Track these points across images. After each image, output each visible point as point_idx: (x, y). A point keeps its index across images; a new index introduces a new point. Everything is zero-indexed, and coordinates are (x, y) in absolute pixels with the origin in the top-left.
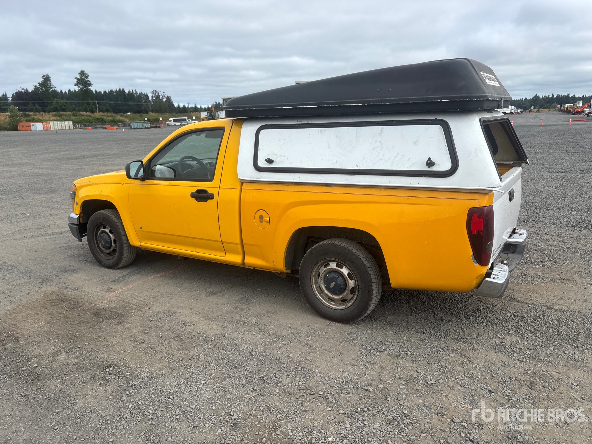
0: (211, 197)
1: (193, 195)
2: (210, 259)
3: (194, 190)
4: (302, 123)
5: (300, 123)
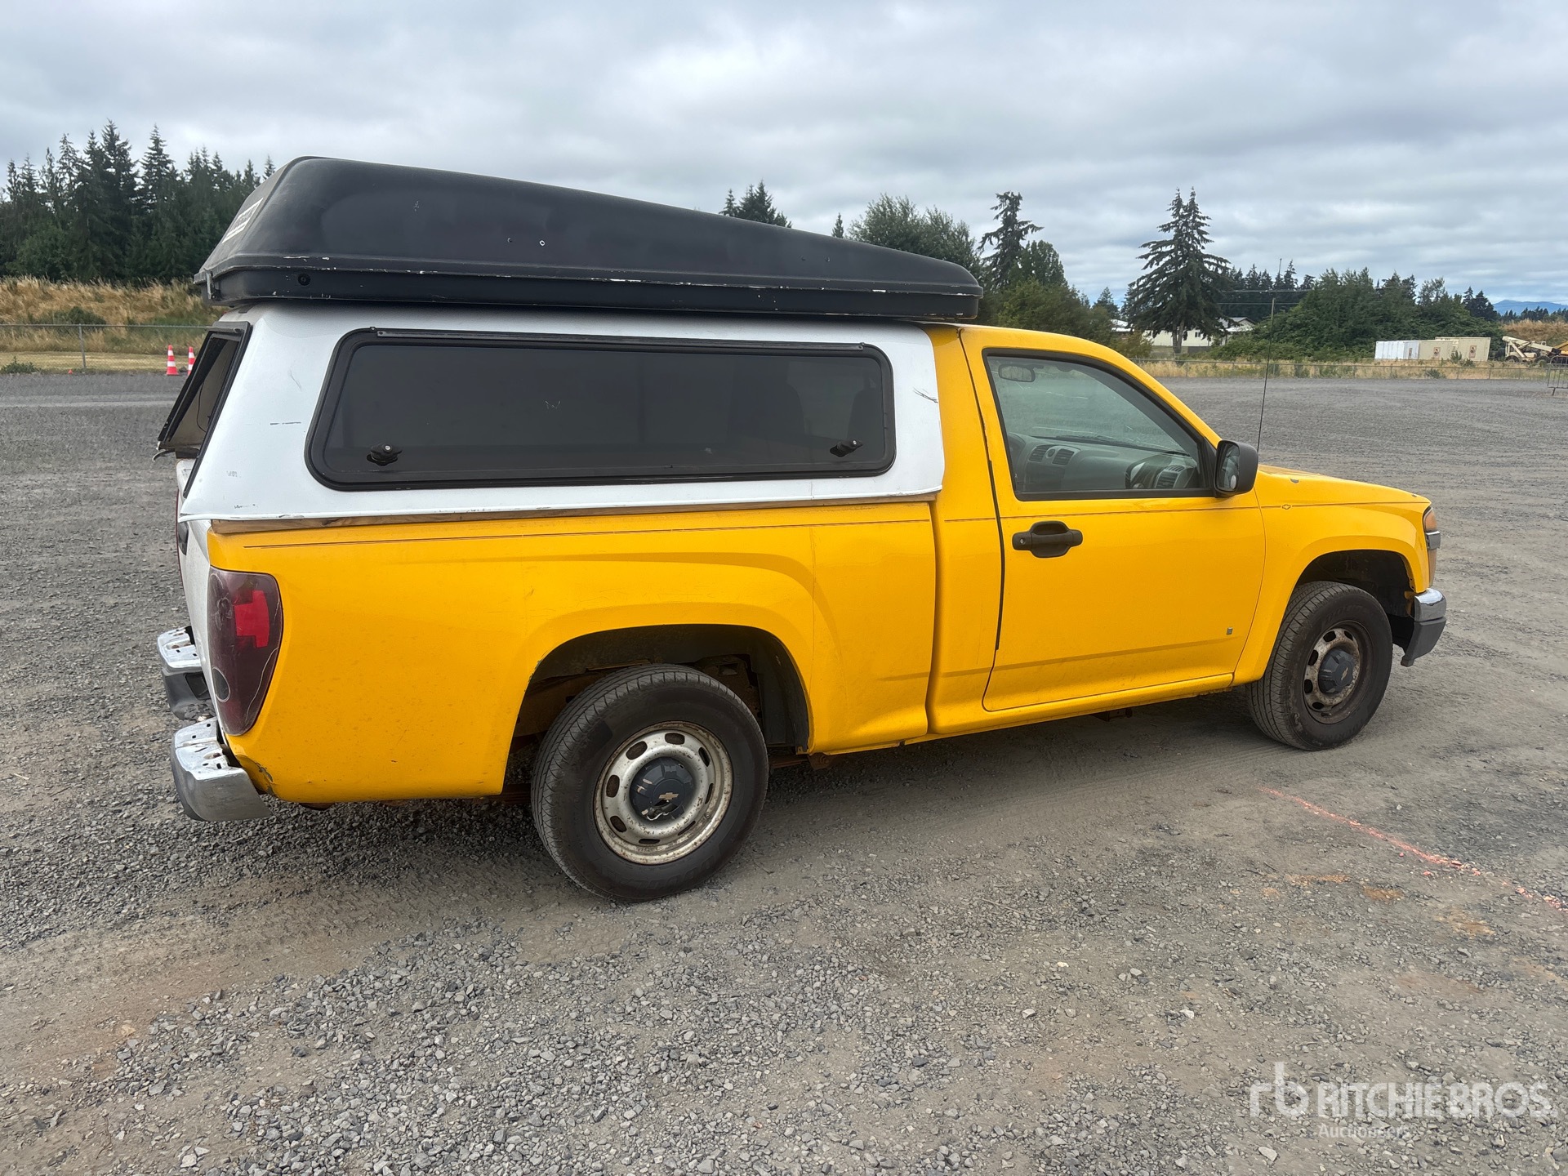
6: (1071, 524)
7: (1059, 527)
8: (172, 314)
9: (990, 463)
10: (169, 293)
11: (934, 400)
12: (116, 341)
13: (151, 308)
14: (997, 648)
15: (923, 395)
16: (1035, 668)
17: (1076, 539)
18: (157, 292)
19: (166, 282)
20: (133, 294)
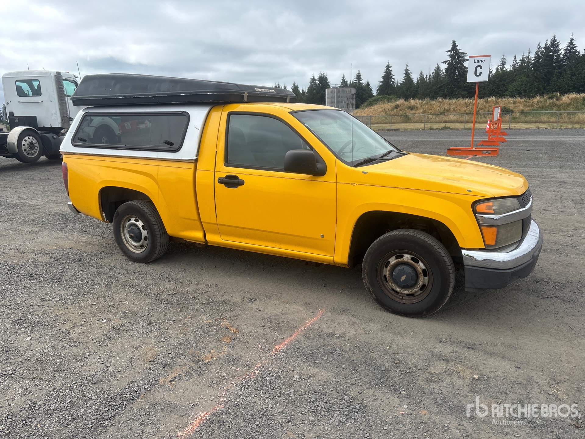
6: (241, 177)
7: (236, 178)
8: (540, 107)
9: (216, 152)
10: (541, 99)
11: (198, 129)
12: (514, 118)
13: (532, 106)
14: (216, 217)
15: (196, 128)
16: (234, 228)
17: (242, 183)
18: (537, 99)
19: (542, 95)
20: (527, 100)
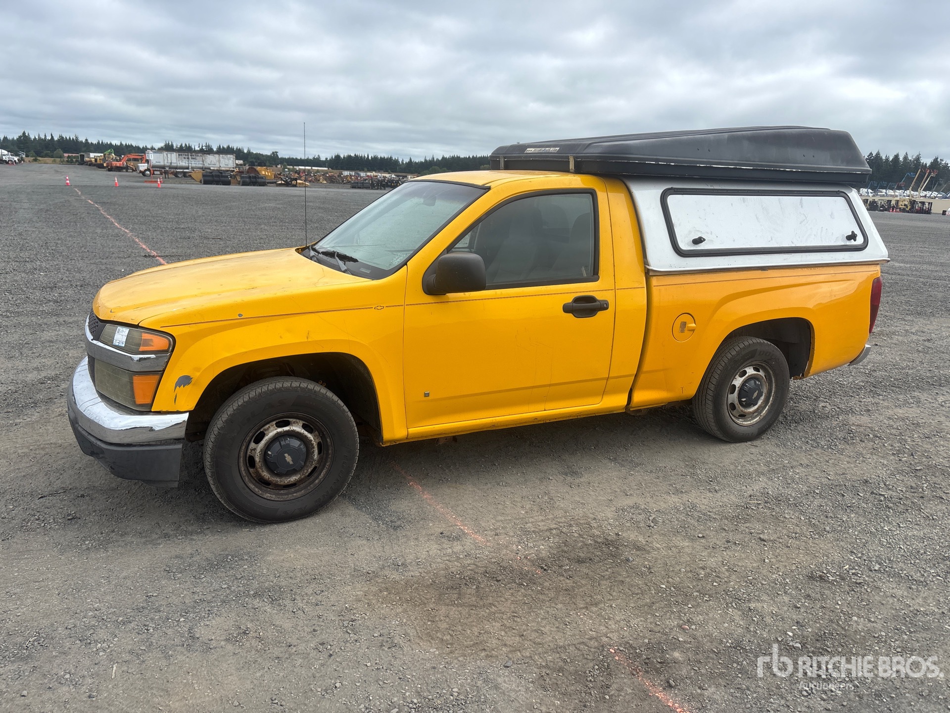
0: (604, 306)
1: (567, 309)
2: (571, 414)
3: (569, 299)
4: (715, 188)
5: (712, 188)
